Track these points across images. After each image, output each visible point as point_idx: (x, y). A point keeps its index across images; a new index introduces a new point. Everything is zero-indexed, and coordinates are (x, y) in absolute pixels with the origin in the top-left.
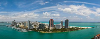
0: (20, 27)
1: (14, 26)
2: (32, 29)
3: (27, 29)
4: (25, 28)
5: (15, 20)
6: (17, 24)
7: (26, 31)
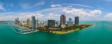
0: (22, 25)
1: (16, 23)
2: (37, 29)
3: (31, 28)
4: (28, 27)
5: (18, 18)
6: (19, 21)
7: (29, 33)
